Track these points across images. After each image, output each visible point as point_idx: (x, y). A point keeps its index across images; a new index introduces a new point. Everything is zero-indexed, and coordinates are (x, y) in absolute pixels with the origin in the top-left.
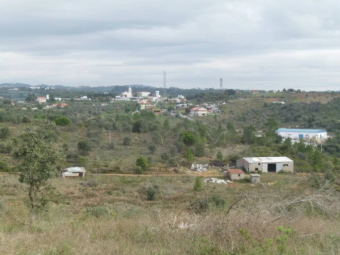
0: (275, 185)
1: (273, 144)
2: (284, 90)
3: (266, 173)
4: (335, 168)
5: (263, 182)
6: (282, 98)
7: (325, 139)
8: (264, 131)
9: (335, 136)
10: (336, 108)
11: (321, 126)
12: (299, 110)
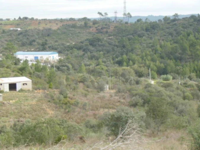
0: (16, 102)
1: (12, 66)
2: (20, 18)
3: (8, 92)
4: (67, 85)
5: (6, 100)
6: (18, 25)
7: (57, 60)
8: (4, 55)
9: (65, 57)
10: (64, 33)
11: (53, 49)
12: (34, 36)
